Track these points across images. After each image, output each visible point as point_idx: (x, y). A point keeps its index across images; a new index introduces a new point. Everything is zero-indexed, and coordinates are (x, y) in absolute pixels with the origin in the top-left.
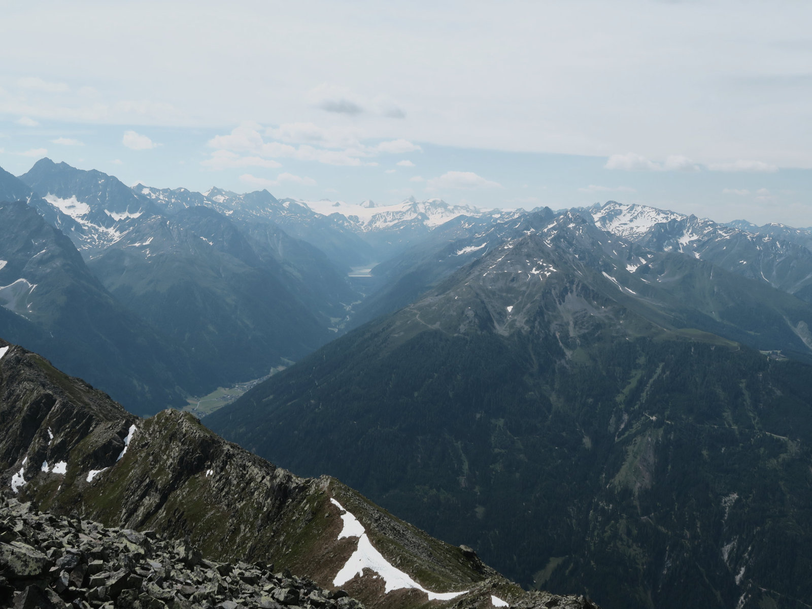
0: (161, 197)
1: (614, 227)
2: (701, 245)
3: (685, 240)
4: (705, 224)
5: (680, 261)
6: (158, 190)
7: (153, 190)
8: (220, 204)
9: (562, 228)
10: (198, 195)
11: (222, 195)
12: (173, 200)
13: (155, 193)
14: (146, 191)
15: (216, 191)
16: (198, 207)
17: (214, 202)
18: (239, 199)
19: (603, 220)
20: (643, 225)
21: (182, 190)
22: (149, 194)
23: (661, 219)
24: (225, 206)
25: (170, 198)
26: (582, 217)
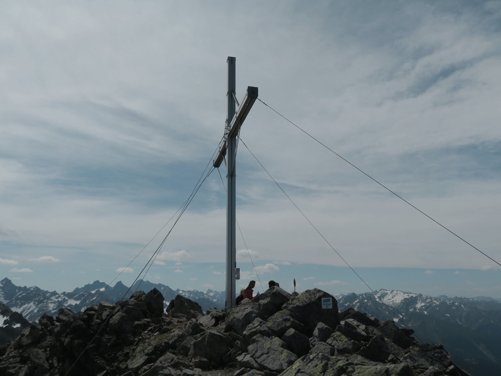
0: (187, 294)
1: (385, 300)
2: (427, 308)
3: (419, 305)
4: (427, 298)
5: (418, 315)
6: (186, 291)
7: (184, 291)
8: (211, 296)
9: (361, 302)
10: (202, 293)
11: (212, 292)
12: (192, 296)
13: (184, 293)
14: (180, 292)
15: (210, 291)
16: (202, 298)
17: (208, 296)
18: (219, 294)
19: (379, 297)
20: (399, 299)
21: (196, 291)
22: (182, 293)
23: (406, 296)
24: (214, 297)
25: (190, 295)
26: (370, 297)
